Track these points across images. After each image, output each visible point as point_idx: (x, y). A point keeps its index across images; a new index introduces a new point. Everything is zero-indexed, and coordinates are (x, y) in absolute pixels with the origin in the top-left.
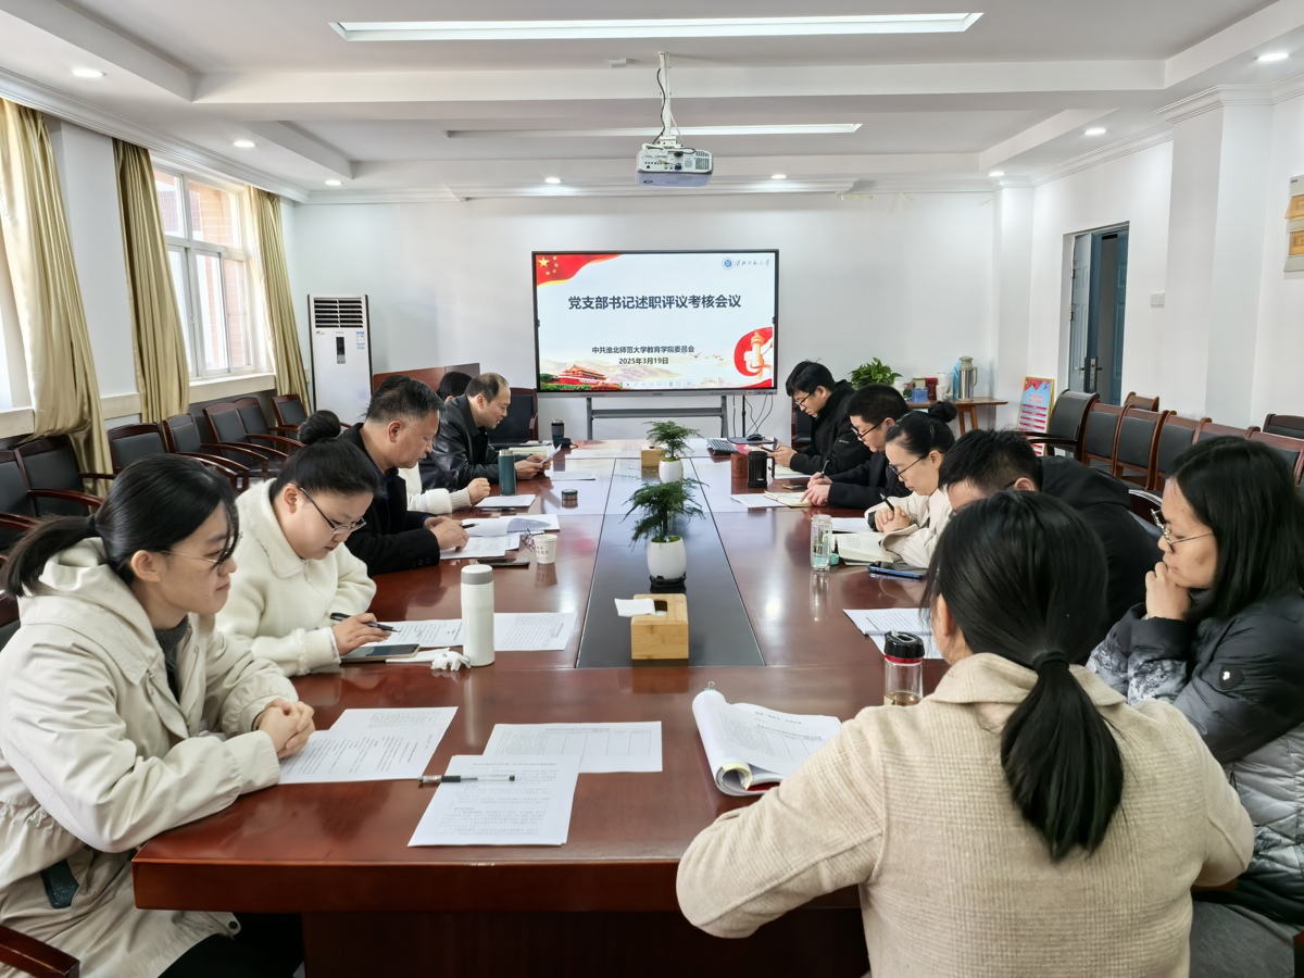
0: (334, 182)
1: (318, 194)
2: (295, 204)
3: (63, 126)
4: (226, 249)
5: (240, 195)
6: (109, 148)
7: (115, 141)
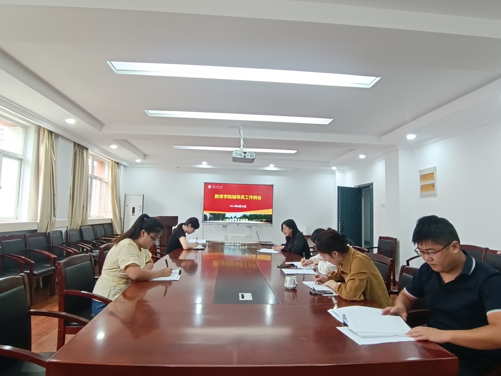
0: (138, 161)
1: (133, 164)
2: (125, 166)
3: (60, 137)
4: (102, 178)
5: (109, 163)
6: (72, 145)
7: (75, 143)
